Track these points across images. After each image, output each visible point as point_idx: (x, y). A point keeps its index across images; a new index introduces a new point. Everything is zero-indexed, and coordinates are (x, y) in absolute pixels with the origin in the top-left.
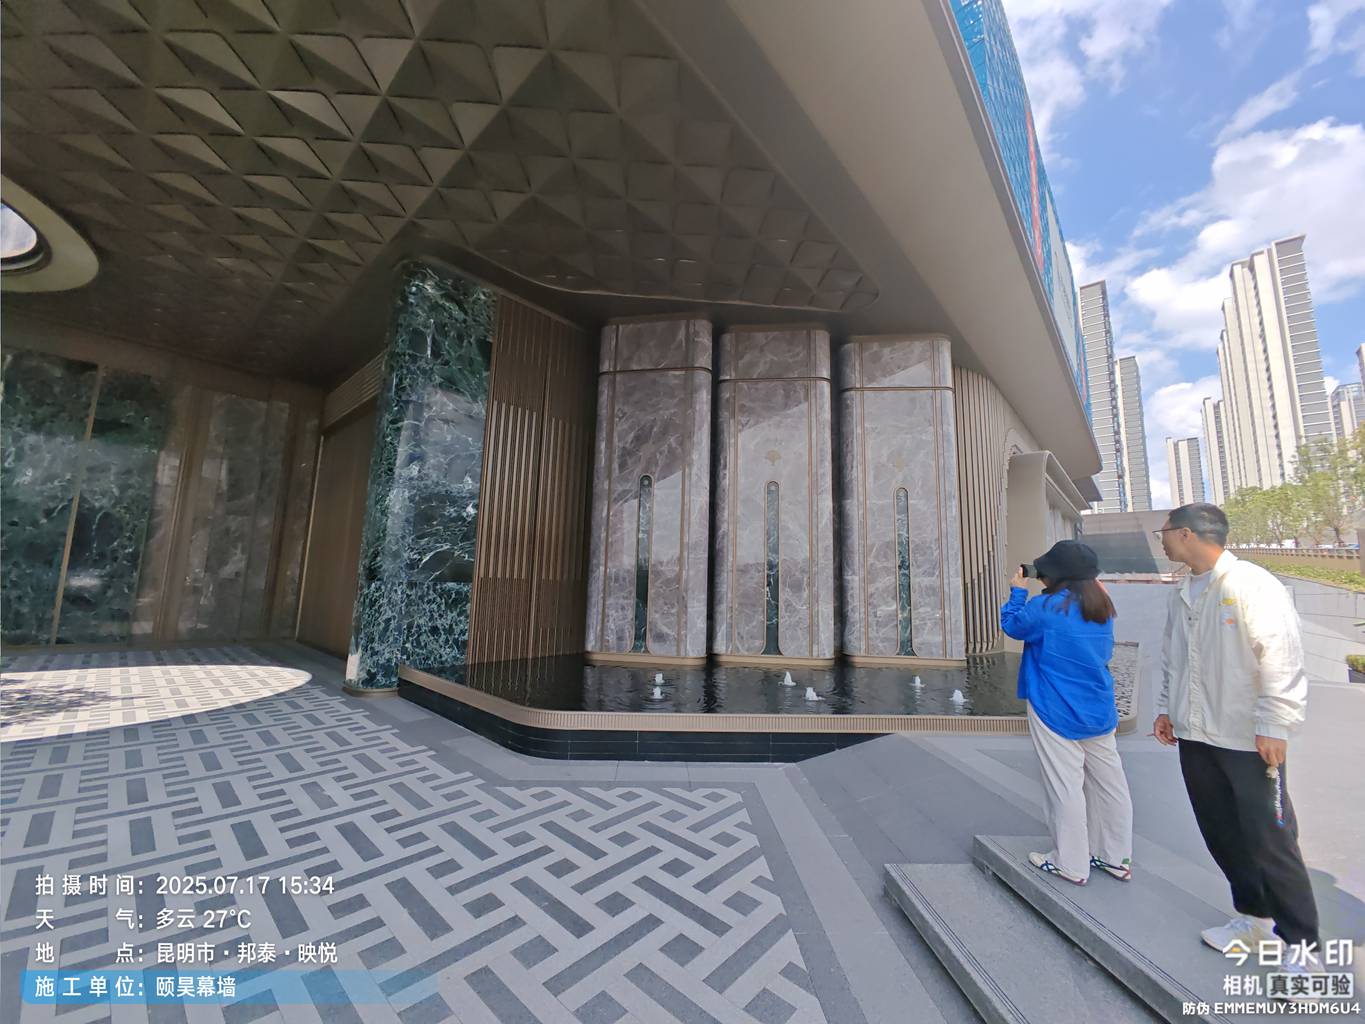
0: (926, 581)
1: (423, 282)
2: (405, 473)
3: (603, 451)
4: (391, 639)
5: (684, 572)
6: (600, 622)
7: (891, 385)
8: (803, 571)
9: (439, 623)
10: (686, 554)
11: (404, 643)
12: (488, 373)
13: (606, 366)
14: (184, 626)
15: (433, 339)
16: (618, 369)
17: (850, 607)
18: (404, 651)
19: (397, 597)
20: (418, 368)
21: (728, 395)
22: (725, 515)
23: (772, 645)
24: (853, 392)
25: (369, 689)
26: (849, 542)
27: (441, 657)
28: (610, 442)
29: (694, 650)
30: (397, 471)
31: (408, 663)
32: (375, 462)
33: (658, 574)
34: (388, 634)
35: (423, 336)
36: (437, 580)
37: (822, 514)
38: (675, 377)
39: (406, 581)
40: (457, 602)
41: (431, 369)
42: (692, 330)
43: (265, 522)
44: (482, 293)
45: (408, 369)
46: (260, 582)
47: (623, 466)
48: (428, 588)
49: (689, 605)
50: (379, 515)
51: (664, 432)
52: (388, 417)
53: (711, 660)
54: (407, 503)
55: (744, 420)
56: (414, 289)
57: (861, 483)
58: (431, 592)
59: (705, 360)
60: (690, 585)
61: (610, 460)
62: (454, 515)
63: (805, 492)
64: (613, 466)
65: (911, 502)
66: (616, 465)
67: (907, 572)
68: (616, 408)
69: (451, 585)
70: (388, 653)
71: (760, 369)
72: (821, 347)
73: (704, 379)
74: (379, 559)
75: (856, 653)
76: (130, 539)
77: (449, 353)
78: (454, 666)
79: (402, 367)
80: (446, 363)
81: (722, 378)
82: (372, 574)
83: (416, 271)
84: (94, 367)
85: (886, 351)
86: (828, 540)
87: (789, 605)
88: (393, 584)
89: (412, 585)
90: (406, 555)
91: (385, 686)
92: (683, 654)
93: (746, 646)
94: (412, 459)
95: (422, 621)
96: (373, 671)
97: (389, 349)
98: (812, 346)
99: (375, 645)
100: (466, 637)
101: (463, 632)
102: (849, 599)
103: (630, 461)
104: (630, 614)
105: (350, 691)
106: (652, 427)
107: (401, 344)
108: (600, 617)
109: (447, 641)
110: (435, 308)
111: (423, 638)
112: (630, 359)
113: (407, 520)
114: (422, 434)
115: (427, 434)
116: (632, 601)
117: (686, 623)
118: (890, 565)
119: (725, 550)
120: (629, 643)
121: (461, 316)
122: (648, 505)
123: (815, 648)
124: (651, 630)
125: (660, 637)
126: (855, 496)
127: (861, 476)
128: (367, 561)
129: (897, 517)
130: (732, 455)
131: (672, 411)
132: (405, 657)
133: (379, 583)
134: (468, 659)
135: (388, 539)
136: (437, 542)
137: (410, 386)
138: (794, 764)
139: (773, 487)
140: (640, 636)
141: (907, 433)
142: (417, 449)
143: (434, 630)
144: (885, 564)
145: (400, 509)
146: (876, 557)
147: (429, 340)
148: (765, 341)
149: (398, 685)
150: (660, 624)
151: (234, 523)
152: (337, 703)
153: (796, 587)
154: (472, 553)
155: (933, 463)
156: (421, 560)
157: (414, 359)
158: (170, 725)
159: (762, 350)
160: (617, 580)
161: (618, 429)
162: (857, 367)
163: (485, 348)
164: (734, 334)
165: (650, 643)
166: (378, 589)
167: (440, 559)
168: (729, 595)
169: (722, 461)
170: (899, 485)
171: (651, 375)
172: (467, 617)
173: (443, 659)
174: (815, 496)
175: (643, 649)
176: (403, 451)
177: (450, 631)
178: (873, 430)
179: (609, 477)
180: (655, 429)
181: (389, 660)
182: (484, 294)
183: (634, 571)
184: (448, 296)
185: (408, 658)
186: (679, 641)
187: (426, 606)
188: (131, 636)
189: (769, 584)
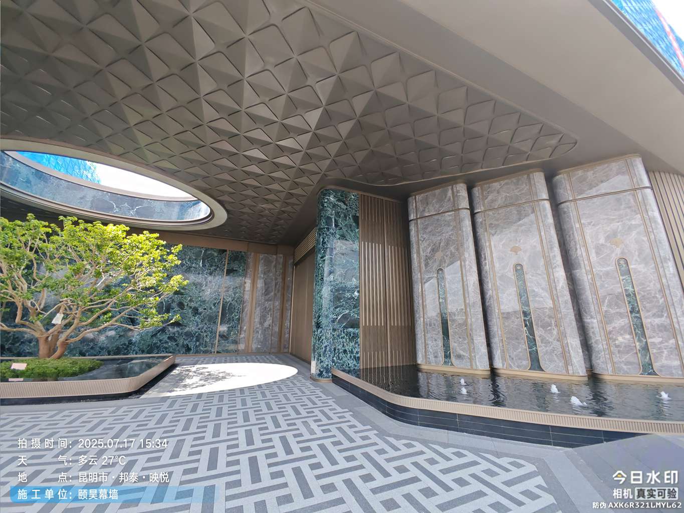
0: (658, 321)
1: (329, 197)
2: (328, 279)
3: (416, 259)
4: (328, 355)
5: (469, 320)
6: (424, 348)
7: (598, 193)
8: (550, 317)
9: (347, 348)
10: (468, 309)
11: (333, 357)
12: (358, 230)
13: (412, 217)
14: (254, 346)
15: (335, 220)
16: (418, 217)
17: (593, 341)
18: (333, 361)
19: (329, 336)
20: (330, 233)
21: (481, 220)
22: (489, 286)
23: (536, 364)
24: (568, 204)
25: (320, 378)
26: (584, 297)
27: (349, 365)
28: (418, 253)
29: (481, 366)
30: (325, 279)
31: (335, 367)
32: (316, 276)
33: (453, 321)
34: (326, 353)
35: (331, 219)
36: (345, 327)
37: (558, 281)
38: (449, 215)
39: (332, 328)
40: (354, 337)
41: (335, 232)
42: (455, 190)
43: (277, 303)
44: (353, 196)
45: (326, 233)
46: (276, 329)
47: (427, 265)
48: (341, 331)
49: (474, 339)
50: (319, 299)
51: (447, 244)
52: (320, 256)
53: (494, 373)
54: (330, 292)
55: (493, 232)
56: (326, 200)
57: (585, 258)
58: (342, 333)
59: (465, 203)
60: (474, 327)
61: (419, 262)
62: (349, 296)
63: (542, 269)
64: (422, 266)
65: (631, 267)
66: (423, 265)
67: (638, 315)
68: (420, 236)
69: (350, 330)
70: (327, 362)
71: (500, 202)
72: (538, 182)
73: (466, 214)
74: (320, 318)
75: (605, 373)
76: (237, 312)
77: (341, 224)
78: (354, 369)
79: (324, 234)
80: (341, 228)
81: (476, 211)
82: (318, 325)
83: (325, 193)
84: (226, 251)
85: (590, 174)
86: (565, 296)
87: (543, 339)
88: (327, 330)
89: (334, 330)
90: (331, 316)
91: (326, 377)
92: (474, 367)
93: (516, 364)
94: (330, 273)
95: (339, 347)
96: (322, 370)
97: (318, 227)
98: (532, 182)
99: (321, 358)
100: (359, 355)
101: (357, 353)
102: (591, 334)
103: (430, 262)
104: (440, 343)
105: (312, 378)
106: (440, 243)
107: (323, 224)
108: (424, 345)
109: (351, 357)
110: (334, 206)
111: (341, 355)
112: (424, 211)
113: (330, 300)
114: (333, 261)
115: (336, 261)
116: (441, 335)
117: (474, 349)
118: (622, 311)
119: (492, 306)
120: (441, 359)
121: (345, 207)
122: (443, 284)
123: (570, 368)
124: (453, 353)
125: (459, 357)
126: (582, 266)
127: (584, 254)
128: (316, 320)
129: (621, 278)
130: (489, 252)
131: (450, 233)
132: (334, 364)
133: (321, 329)
134: (361, 366)
135: (323, 309)
136: (343, 309)
137: (327, 241)
138: (571, 449)
139: (519, 269)
140: (447, 356)
141: (618, 222)
142: (332, 268)
143: (345, 351)
144: (618, 310)
145: (328, 295)
146: (610, 305)
147: (333, 220)
148: (499, 187)
149: (332, 378)
150: (458, 349)
151: (267, 304)
152: (309, 383)
153: (545, 326)
154: (358, 314)
155: (645, 238)
156: (337, 318)
157: (328, 229)
158: (254, 388)
159: (498, 192)
160: (430, 325)
161: (422, 247)
162: (568, 187)
163: (356, 219)
164: (479, 187)
165: (453, 359)
166: (321, 332)
167: (345, 317)
168: (500, 332)
169: (483, 256)
170: (619, 256)
171: (436, 217)
172: (359, 345)
173: (350, 365)
174: (550, 270)
175: (450, 364)
176: (326, 269)
177: (352, 352)
178: (589, 224)
179: (420, 271)
180: (442, 244)
181: (327, 365)
182: (353, 195)
183: (439, 319)
184: (339, 200)
185: (335, 365)
186: (471, 359)
187: (340, 340)
188: (239, 350)
189: (526, 326)
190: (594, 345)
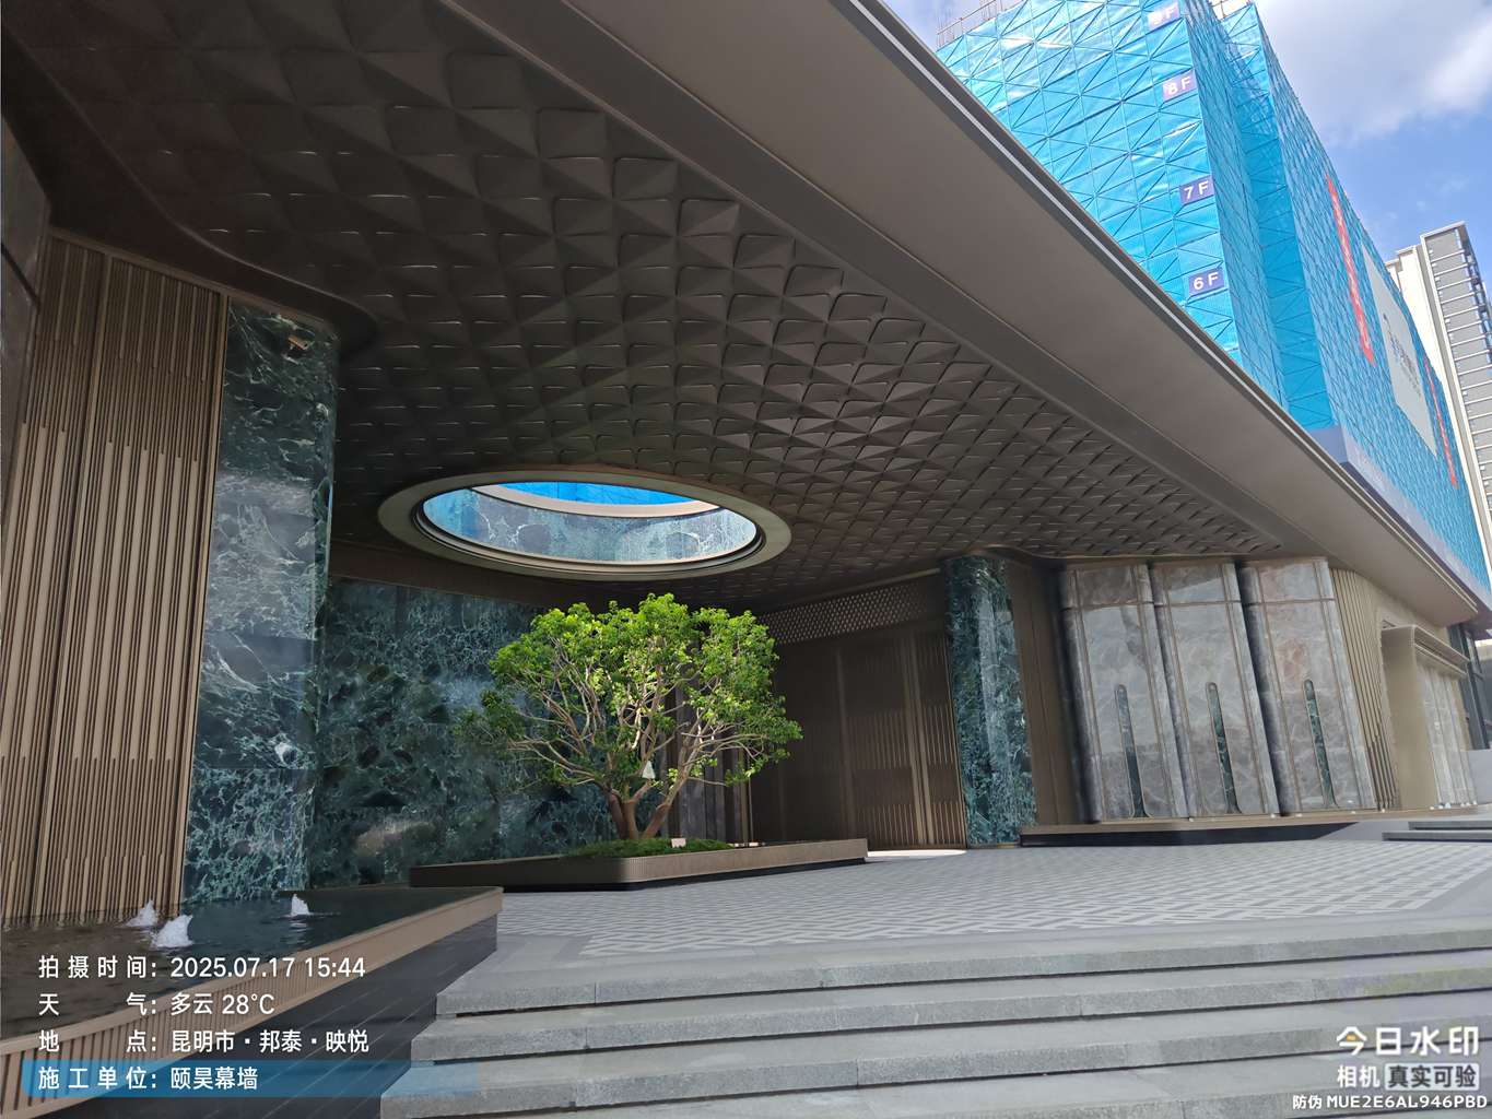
0: (1339, 751)
5: (1164, 756)
6: (1103, 797)
7: (1287, 599)
8: (1246, 749)
10: (1162, 742)
16: (1081, 606)
17: (1283, 774)
21: (1166, 618)
23: (1233, 806)
24: (1256, 607)
26: (1275, 725)
28: (1087, 660)
33: (1144, 758)
37: (1253, 705)
38: (1130, 608)
42: (1136, 574)
49: (1171, 779)
57: (1274, 677)
59: (1148, 595)
60: (1170, 765)
61: (1090, 675)
63: (1238, 689)
64: (1093, 680)
65: (1316, 690)
67: (1322, 745)
68: (1087, 636)
71: (1185, 598)
72: (1230, 577)
73: (1149, 610)
75: (1293, 810)
81: (1159, 604)
85: (1279, 573)
86: (1260, 726)
87: (1240, 776)
92: (1174, 816)
93: (1214, 809)
98: (1224, 576)
102: (1281, 768)
103: (1105, 675)
104: (1127, 789)
106: (1118, 649)
108: (1103, 793)
112: (1090, 597)
116: (1128, 777)
117: (1172, 793)
118: (1308, 739)
120: (1131, 813)
122: (1126, 708)
123: (1266, 806)
124: (1145, 800)
125: (1154, 805)
126: (1271, 687)
127: (1273, 673)
129: (1308, 702)
130: (1175, 664)
131: (1132, 636)
139: (1212, 688)
140: (1139, 805)
141: (1305, 637)
144: (1305, 740)
146: (1296, 735)
148: (1186, 574)
150: (1152, 795)
153: (1244, 762)
155: (1329, 659)
159: (1185, 582)
160: (1111, 764)
161: (1090, 652)
162: (1257, 587)
164: (1161, 570)
165: (1146, 809)
170: (1305, 677)
171: (1110, 609)
174: (1245, 692)
175: (1143, 814)
178: (1277, 635)
179: (1091, 688)
180: (1120, 650)
183: (1126, 757)
186: (1169, 807)
189: (1222, 761)
190: (1283, 780)
